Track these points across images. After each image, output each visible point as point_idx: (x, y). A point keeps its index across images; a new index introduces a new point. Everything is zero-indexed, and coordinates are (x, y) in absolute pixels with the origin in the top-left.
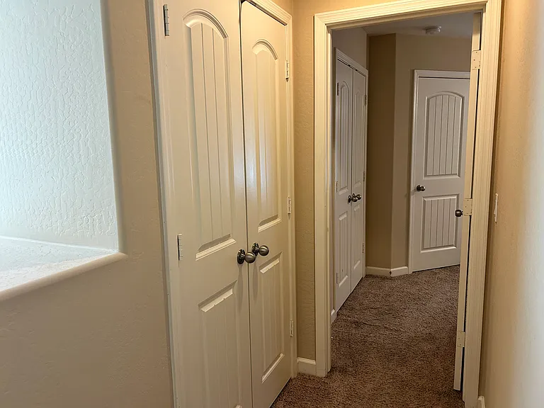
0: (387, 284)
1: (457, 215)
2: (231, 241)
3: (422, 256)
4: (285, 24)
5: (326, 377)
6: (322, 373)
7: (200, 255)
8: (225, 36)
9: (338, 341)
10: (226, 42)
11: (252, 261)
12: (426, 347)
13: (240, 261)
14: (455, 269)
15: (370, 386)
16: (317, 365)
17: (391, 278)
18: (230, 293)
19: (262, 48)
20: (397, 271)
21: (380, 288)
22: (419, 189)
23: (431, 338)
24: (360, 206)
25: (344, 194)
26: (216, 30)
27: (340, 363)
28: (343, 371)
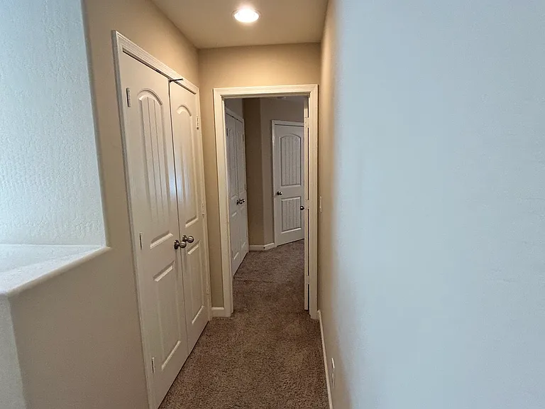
0: (262, 255)
1: (301, 209)
2: (170, 235)
3: (282, 235)
4: (195, 94)
5: (231, 316)
6: (228, 315)
7: (152, 245)
8: (161, 104)
9: (236, 293)
10: (162, 108)
11: (184, 247)
12: (289, 289)
13: (176, 247)
14: (301, 242)
15: (258, 317)
16: (225, 310)
17: (265, 251)
18: (171, 268)
19: (182, 110)
20: (268, 246)
21: (259, 258)
22: (278, 194)
23: (290, 284)
24: (244, 206)
25: (235, 199)
26: (156, 100)
27: (239, 307)
28: (241, 311)
